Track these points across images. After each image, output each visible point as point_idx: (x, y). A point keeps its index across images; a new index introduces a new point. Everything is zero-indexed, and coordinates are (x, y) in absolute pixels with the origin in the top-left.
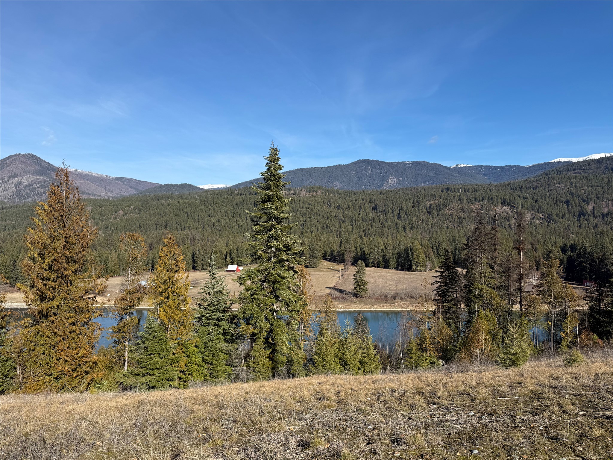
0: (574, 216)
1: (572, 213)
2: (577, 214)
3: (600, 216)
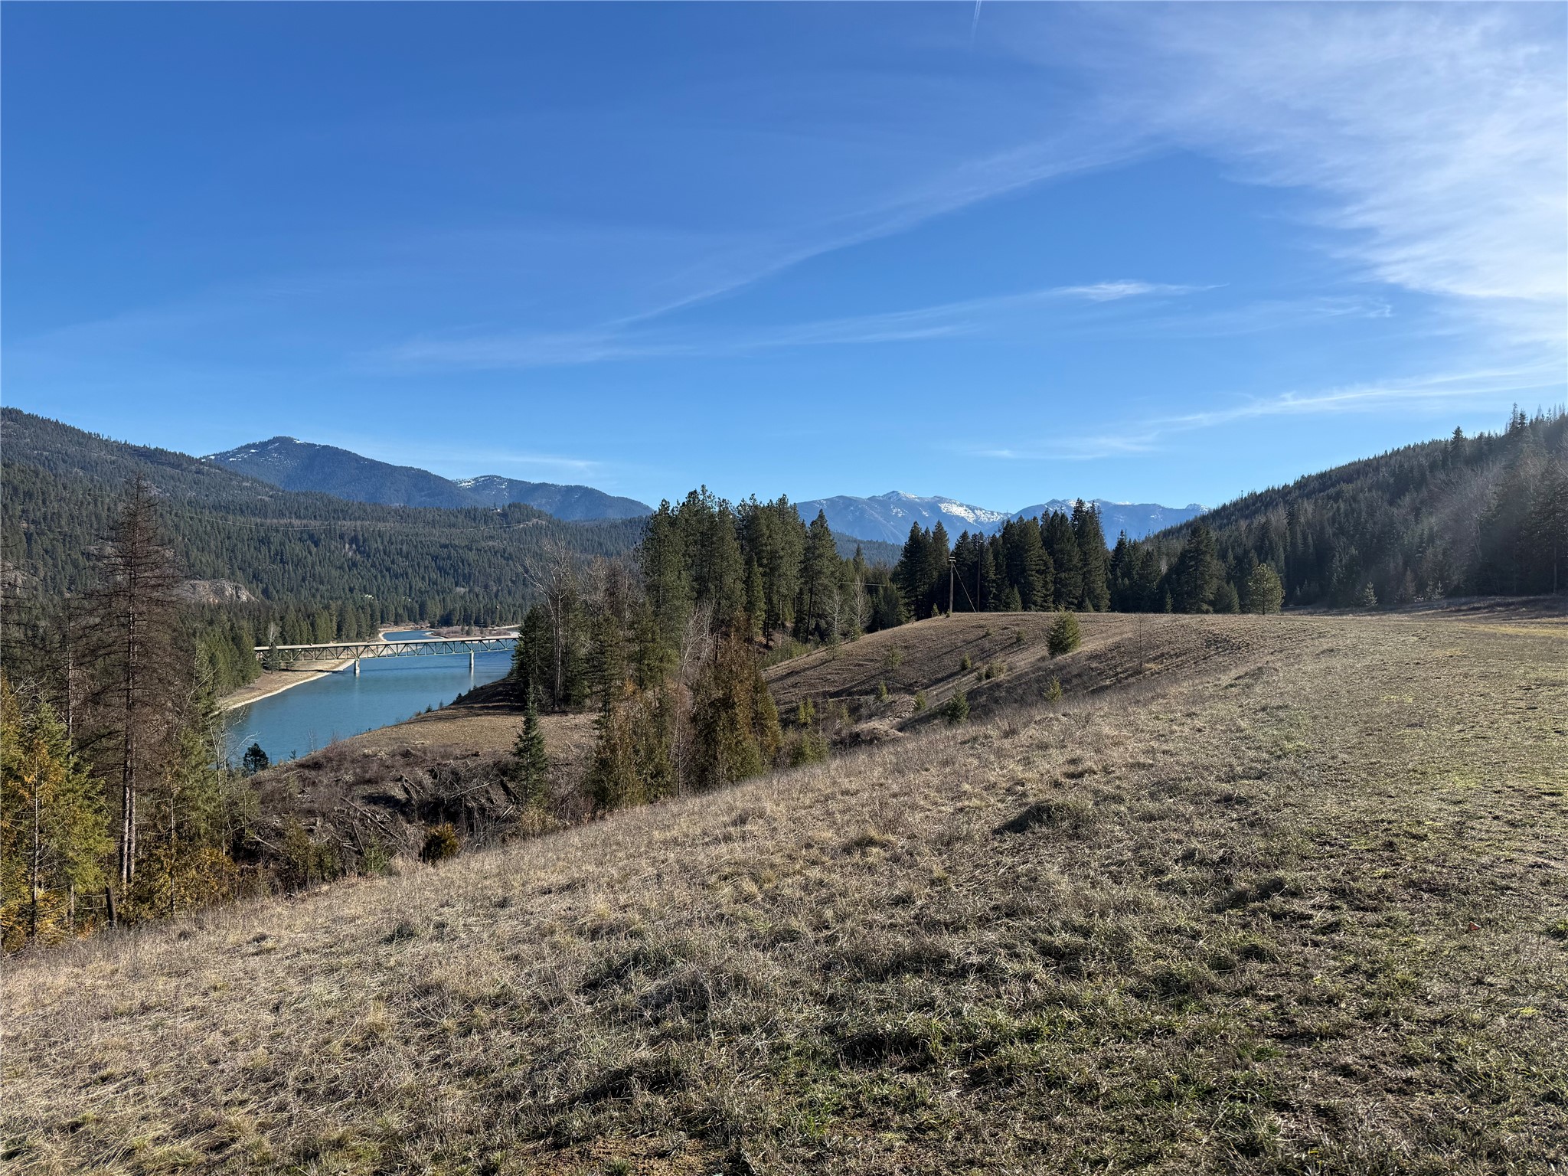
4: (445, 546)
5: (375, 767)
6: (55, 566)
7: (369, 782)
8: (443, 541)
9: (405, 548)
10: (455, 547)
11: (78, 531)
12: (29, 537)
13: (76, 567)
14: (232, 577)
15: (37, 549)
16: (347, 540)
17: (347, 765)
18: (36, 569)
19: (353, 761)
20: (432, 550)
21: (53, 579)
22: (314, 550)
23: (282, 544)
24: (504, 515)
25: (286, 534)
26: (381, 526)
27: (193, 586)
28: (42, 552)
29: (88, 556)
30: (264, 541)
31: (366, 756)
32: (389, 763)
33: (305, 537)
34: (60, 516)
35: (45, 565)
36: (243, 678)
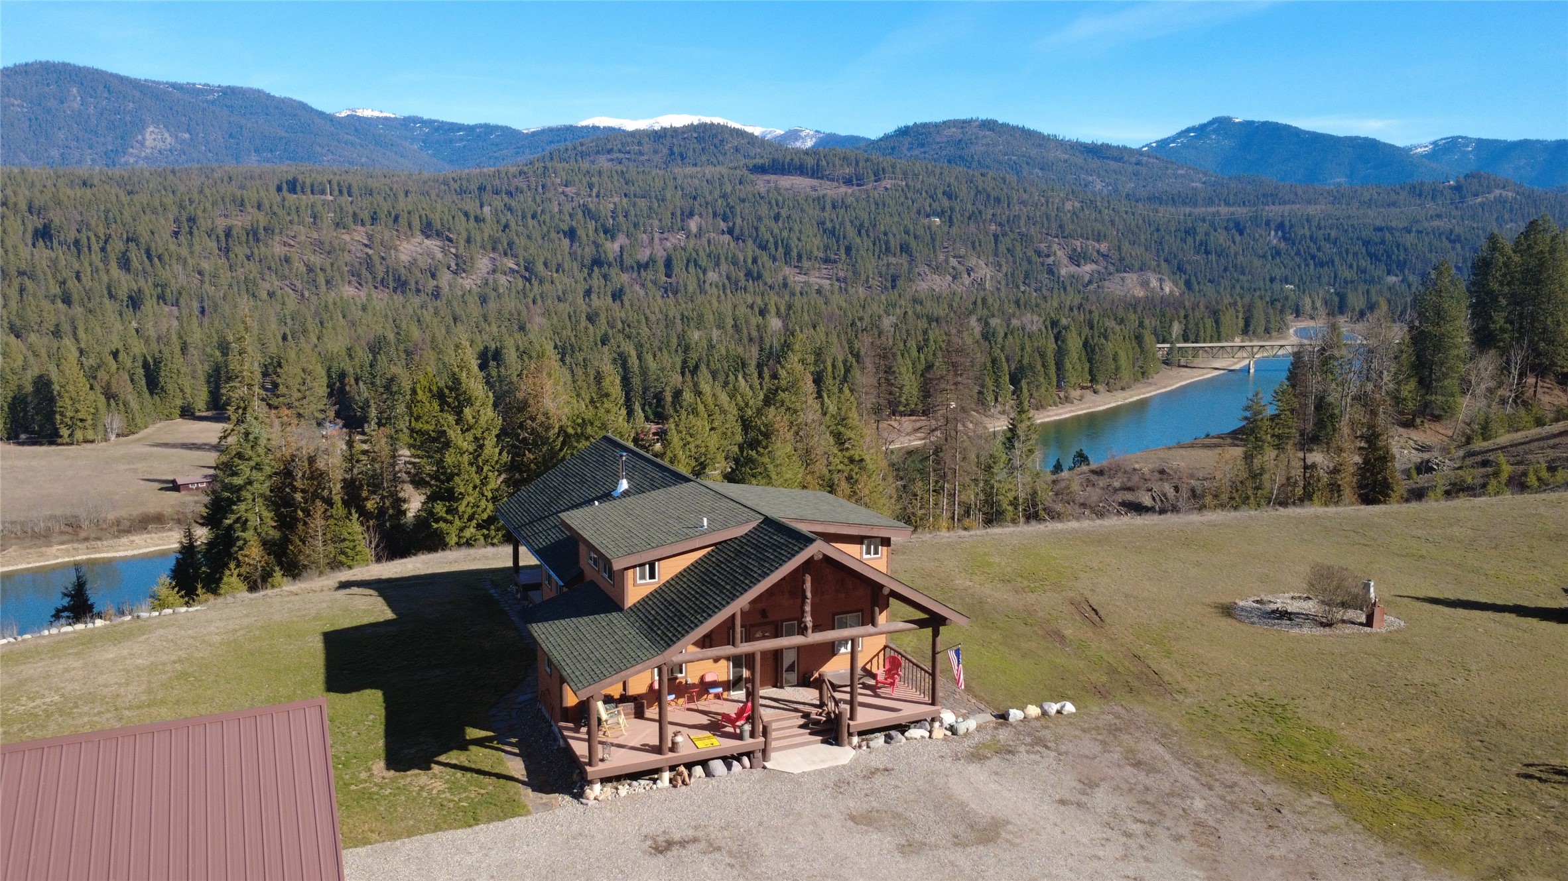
0: (583, 266)
1: (579, 258)
2: (588, 261)
3: (632, 268)
4: (1380, 229)
5: (1136, 478)
6: (1015, 263)
7: (1130, 489)
8: (1378, 223)
9: (1333, 234)
10: (1390, 230)
11: (1033, 230)
12: (996, 237)
13: (1030, 262)
14: (1157, 270)
15: (1002, 248)
16: (1273, 226)
17: (1120, 474)
18: (1000, 266)
19: (1125, 472)
20: (1364, 234)
21: (1013, 274)
22: (1238, 238)
23: (1207, 234)
24: (1458, 188)
25: (1212, 224)
26: (1311, 210)
27: (1123, 279)
28: (1006, 251)
29: (1039, 253)
30: (1190, 232)
31: (1135, 470)
32: (1147, 477)
33: (1231, 225)
34: (1019, 217)
35: (1007, 263)
36: (1143, 373)
